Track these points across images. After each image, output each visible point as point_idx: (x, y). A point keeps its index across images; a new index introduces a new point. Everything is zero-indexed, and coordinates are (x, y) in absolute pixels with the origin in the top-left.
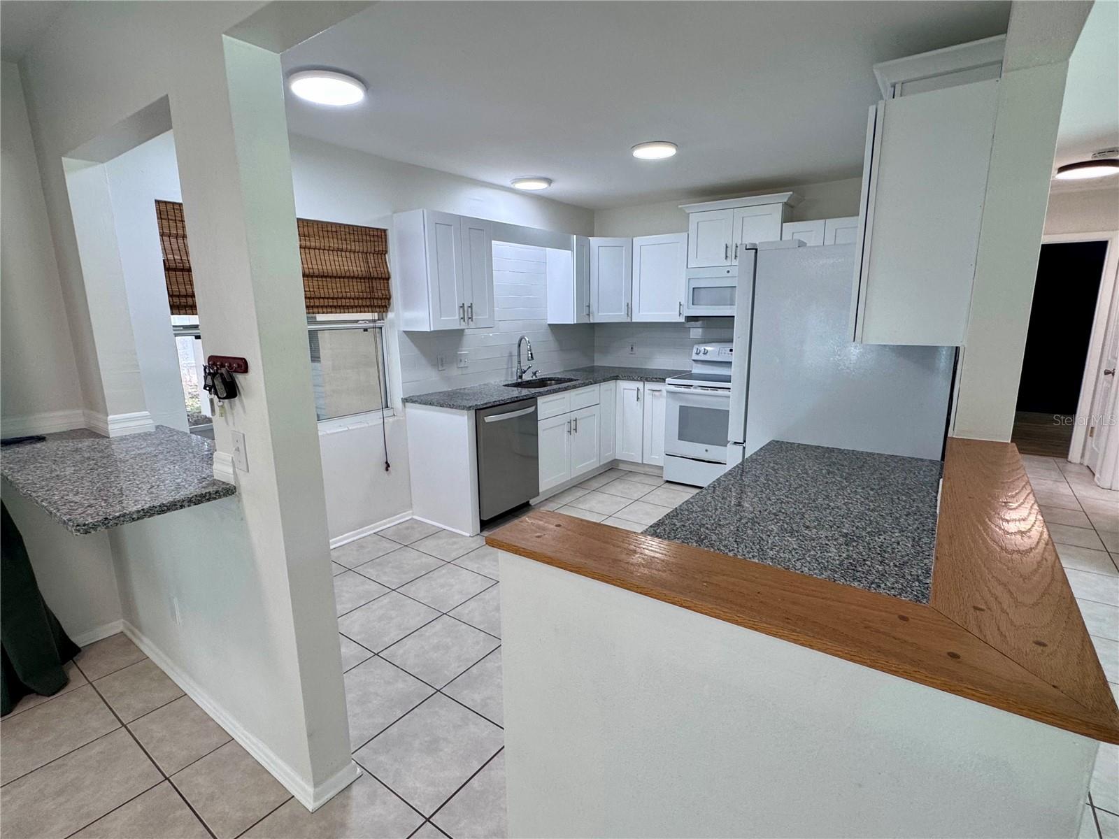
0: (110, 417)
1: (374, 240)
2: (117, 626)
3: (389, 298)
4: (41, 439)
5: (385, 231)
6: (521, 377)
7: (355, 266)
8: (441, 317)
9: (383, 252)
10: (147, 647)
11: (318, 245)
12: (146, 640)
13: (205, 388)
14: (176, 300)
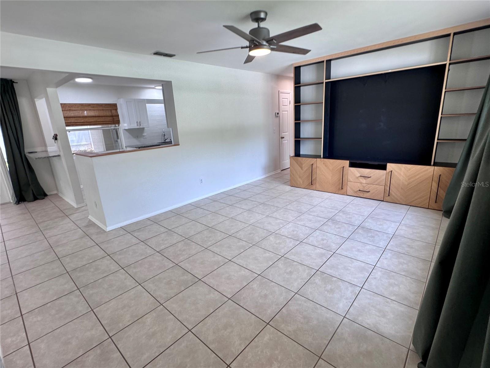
0: (48, 148)
1: (114, 107)
2: (55, 192)
3: (119, 121)
4: (36, 152)
5: (116, 104)
6: (165, 141)
7: (109, 113)
8: (130, 125)
9: (116, 110)
10: (60, 195)
11: (97, 109)
12: (60, 193)
13: (53, 139)
14: (67, 124)
